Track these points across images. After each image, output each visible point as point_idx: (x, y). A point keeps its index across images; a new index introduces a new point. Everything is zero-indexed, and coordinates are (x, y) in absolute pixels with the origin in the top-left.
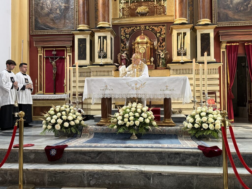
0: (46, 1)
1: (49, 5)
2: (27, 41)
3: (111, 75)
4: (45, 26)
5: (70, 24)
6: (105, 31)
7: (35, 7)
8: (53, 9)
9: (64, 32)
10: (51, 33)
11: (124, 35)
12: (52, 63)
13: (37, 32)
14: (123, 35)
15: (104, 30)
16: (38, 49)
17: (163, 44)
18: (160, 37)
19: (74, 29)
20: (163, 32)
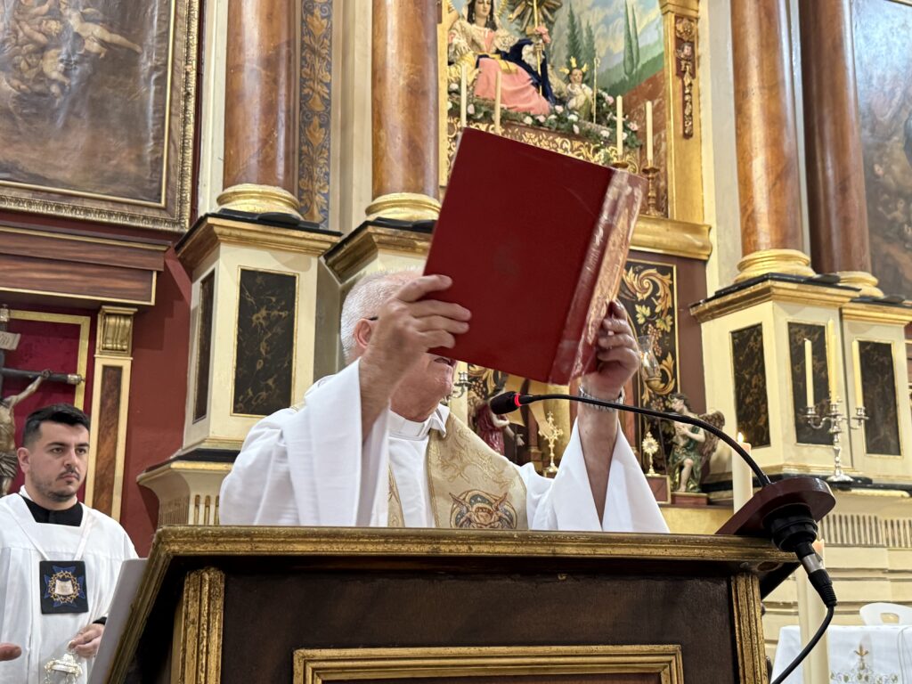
17: (666, 366)
18: (650, 325)
19: (163, 204)
20: (663, 301)
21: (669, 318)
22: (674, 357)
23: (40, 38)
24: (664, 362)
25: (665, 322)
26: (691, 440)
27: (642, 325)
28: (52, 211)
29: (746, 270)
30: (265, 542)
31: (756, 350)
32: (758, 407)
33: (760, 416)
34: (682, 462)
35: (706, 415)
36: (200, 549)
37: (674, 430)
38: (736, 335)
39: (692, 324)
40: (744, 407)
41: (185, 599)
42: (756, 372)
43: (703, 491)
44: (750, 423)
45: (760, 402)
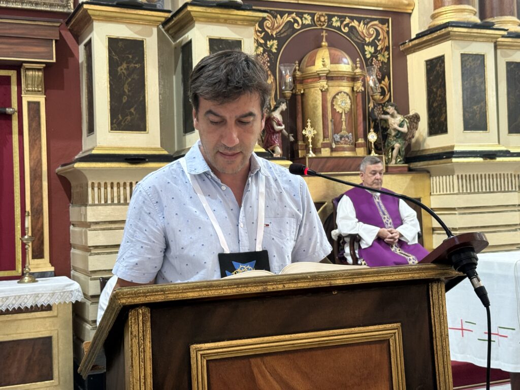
11: (262, 41)
14: (257, 40)
17: (384, 84)
18: (374, 59)
20: (383, 42)
21: (386, 53)
22: (389, 79)
24: (383, 82)
25: (384, 56)
26: (399, 131)
27: (369, 59)
29: (436, 19)
30: (172, 293)
31: (441, 73)
32: (441, 110)
33: (442, 115)
34: (393, 146)
35: (408, 115)
36: (137, 301)
37: (389, 125)
38: (428, 63)
39: (401, 56)
40: (432, 109)
41: (130, 324)
42: (440, 87)
43: (406, 163)
44: (436, 119)
45: (442, 106)
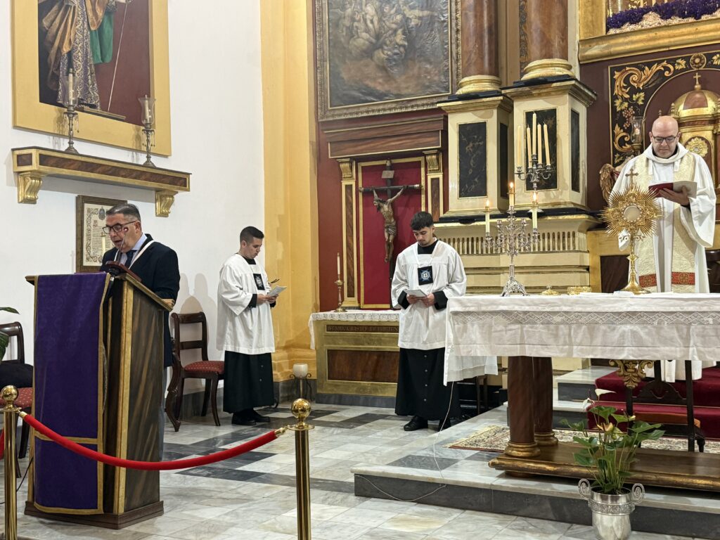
0: (362, 9)
1: (372, 22)
2: (310, 142)
3: (572, 249)
4: (359, 90)
5: (436, 75)
6: (548, 94)
7: (331, 31)
8: (383, 32)
9: (418, 106)
10: (379, 110)
11: (627, 96)
12: (382, 211)
13: (337, 112)
14: (622, 96)
15: (547, 88)
16: (342, 166)
19: (450, 93)
23: (394, 26)
28: (404, 110)
